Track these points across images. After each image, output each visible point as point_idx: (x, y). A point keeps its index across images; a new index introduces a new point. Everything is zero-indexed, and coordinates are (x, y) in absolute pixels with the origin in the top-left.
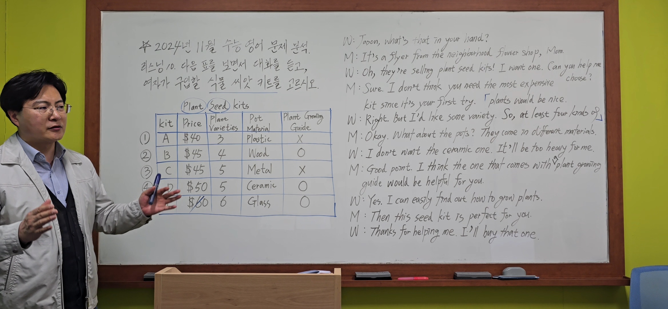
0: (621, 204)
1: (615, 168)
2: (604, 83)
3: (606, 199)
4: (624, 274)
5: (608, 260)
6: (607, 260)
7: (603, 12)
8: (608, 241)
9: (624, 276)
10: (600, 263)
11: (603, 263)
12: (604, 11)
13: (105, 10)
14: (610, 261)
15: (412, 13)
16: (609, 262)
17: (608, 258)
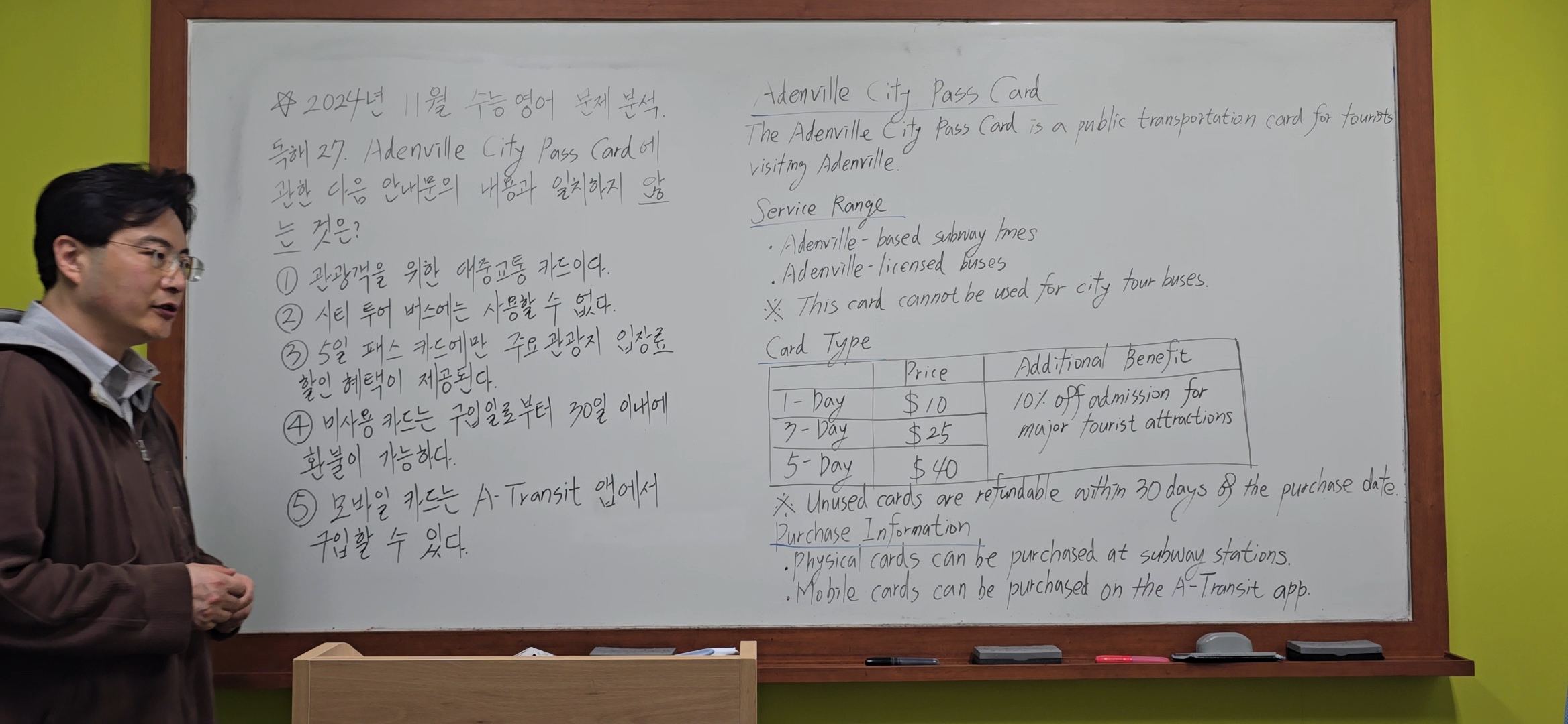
0: (1439, 481)
1: (1424, 393)
2: (1398, 191)
3: (1403, 468)
4: (1448, 649)
5: (1409, 614)
6: (1407, 612)
7: (1395, 23)
8: (1408, 569)
9: (1447, 652)
10: (1389, 620)
11: (1396, 621)
12: (1396, 20)
13: (198, 17)
14: (1413, 617)
15: (938, 25)
16: (1411, 619)
17: (1409, 610)
